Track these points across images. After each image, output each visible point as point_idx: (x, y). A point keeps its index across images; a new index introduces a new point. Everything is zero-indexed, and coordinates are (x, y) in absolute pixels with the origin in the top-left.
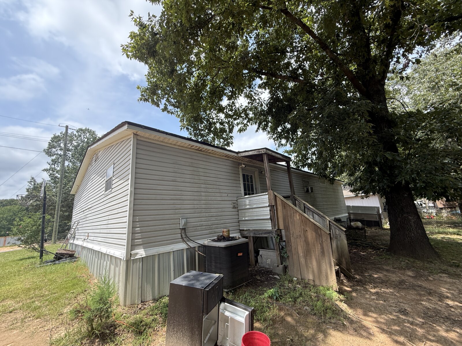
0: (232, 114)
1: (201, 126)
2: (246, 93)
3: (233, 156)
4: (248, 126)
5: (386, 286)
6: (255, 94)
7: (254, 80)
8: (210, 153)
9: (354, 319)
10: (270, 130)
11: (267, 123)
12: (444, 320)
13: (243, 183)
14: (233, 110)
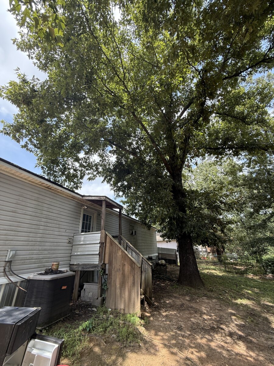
0: (86, 165)
1: (56, 169)
2: (100, 153)
3: (79, 198)
4: (97, 177)
5: (173, 309)
6: (106, 156)
7: (107, 146)
8: (58, 192)
9: (148, 340)
10: (112, 184)
11: (111, 178)
12: (201, 331)
13: (82, 221)
14: (87, 163)
